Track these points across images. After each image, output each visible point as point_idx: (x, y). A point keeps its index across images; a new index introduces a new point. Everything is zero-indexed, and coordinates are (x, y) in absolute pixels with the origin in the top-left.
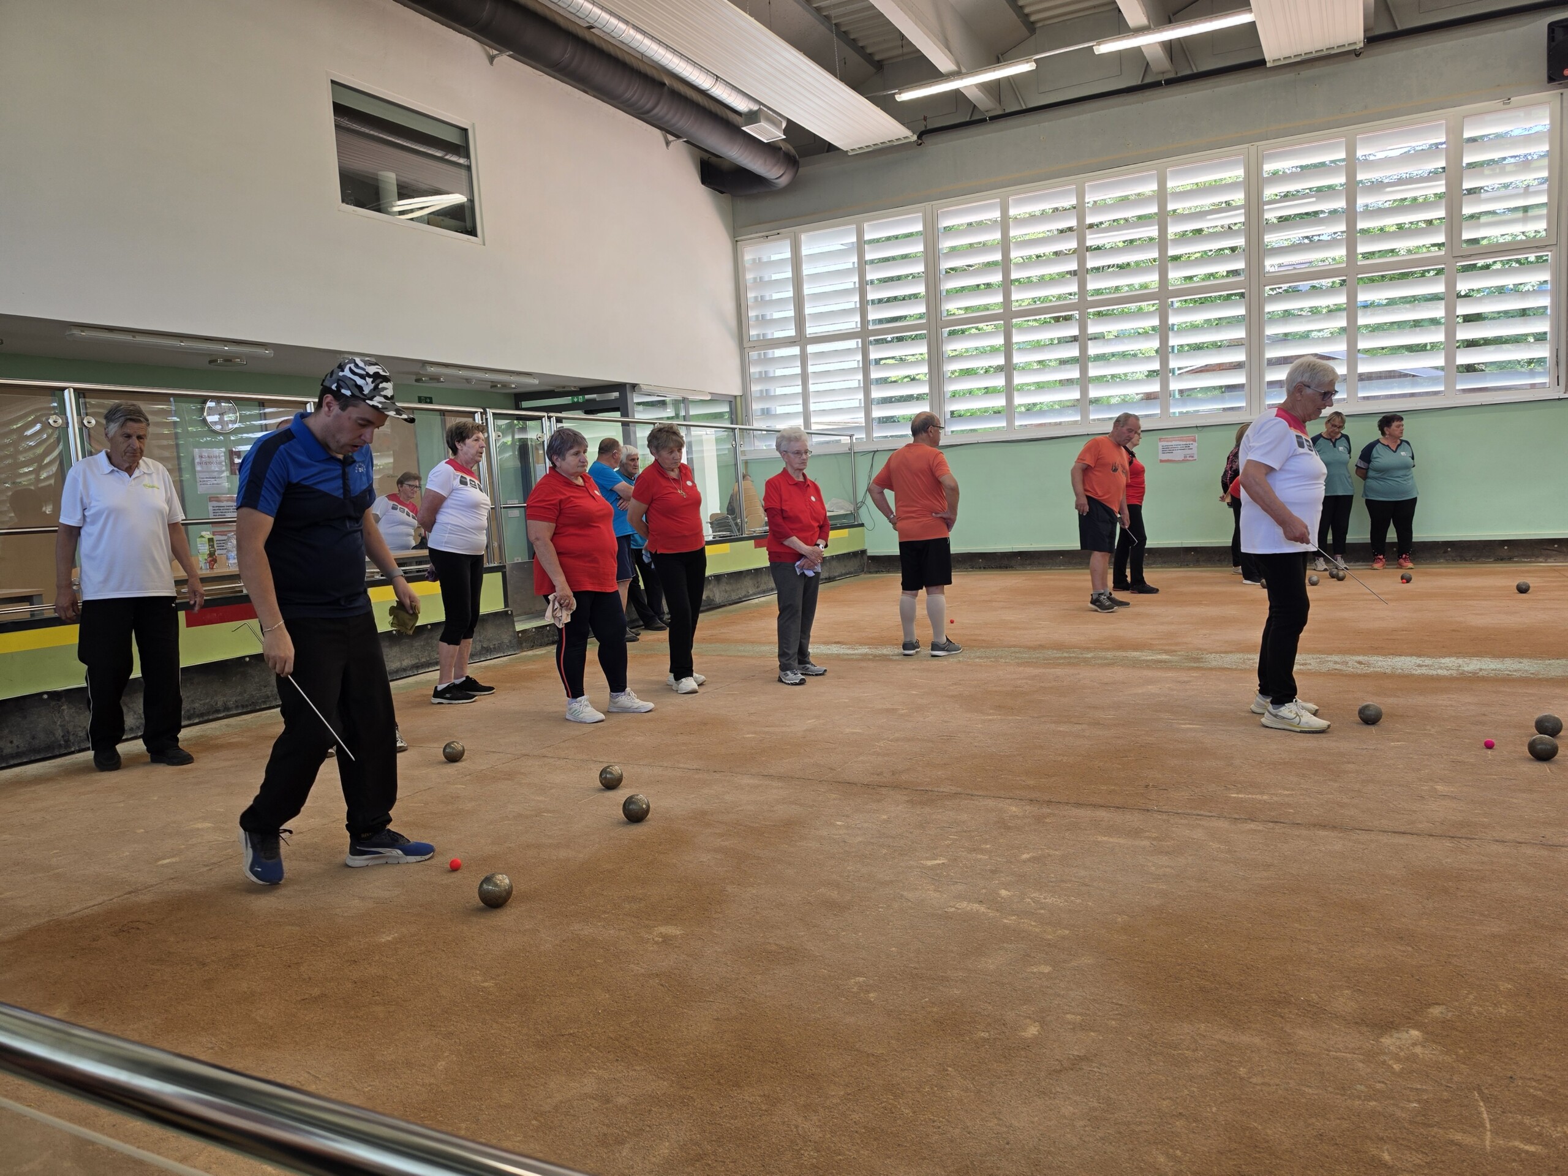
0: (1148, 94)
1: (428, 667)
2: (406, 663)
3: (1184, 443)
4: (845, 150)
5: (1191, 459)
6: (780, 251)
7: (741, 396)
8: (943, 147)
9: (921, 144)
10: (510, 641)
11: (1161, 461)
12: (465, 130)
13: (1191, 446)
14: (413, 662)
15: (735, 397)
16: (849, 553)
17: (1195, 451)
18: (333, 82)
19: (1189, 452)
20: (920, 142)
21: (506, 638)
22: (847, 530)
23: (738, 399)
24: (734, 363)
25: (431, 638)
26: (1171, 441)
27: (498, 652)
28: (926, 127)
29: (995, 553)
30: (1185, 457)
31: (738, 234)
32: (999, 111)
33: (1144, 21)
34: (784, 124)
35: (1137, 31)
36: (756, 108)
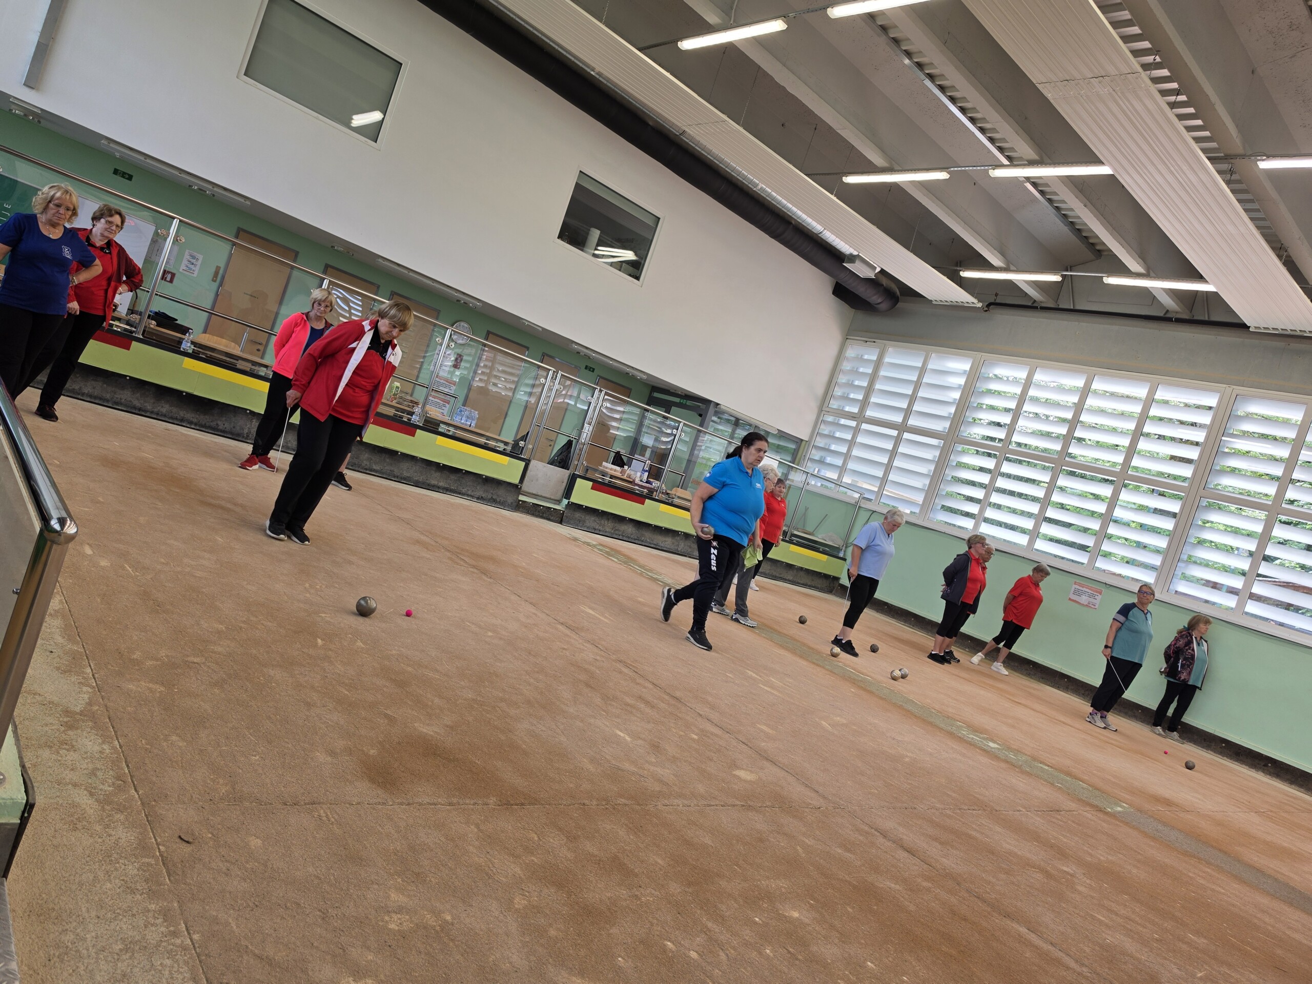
0: (1163, 325)
1: (454, 493)
2: (441, 484)
3: (1092, 592)
4: (930, 299)
5: (1093, 606)
6: (871, 355)
7: (807, 441)
8: (1004, 318)
9: (986, 311)
10: (512, 503)
11: (1070, 599)
12: (659, 219)
13: (1096, 597)
14: (446, 486)
15: (802, 440)
16: (821, 573)
17: (1097, 602)
18: (580, 171)
19: (1094, 601)
20: (986, 309)
21: (510, 499)
22: (827, 556)
23: (804, 443)
24: (812, 417)
25: (463, 478)
26: (1083, 587)
27: (501, 505)
28: (995, 300)
29: (924, 618)
30: (1089, 603)
31: (850, 333)
32: (1051, 305)
33: (1141, 270)
34: (878, 270)
35: (1138, 275)
36: (855, 253)
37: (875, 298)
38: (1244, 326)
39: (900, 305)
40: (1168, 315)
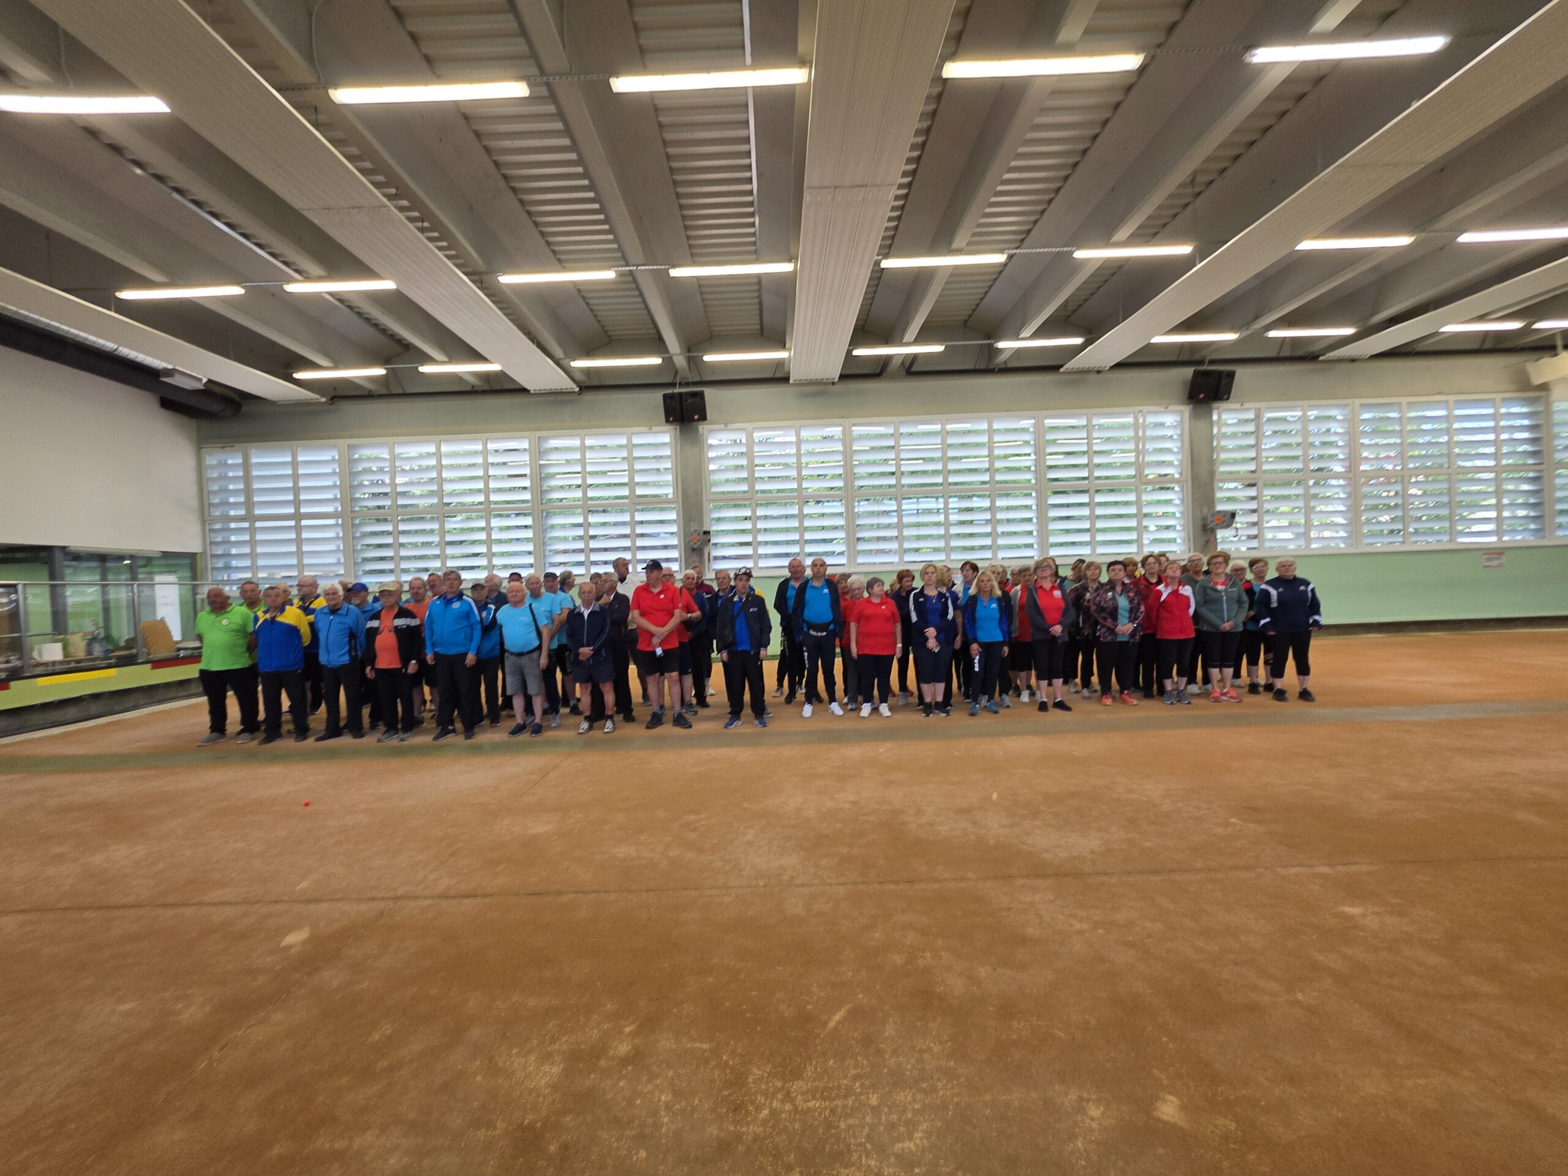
4: (273, 400)
6: (234, 459)
7: (201, 554)
8: (349, 407)
9: (332, 404)
15: (195, 554)
20: (331, 402)
23: (198, 557)
24: (196, 529)
28: (337, 395)
31: (201, 443)
32: (384, 392)
33: (445, 359)
34: (205, 380)
35: (443, 363)
36: (170, 367)
37: (215, 407)
38: (524, 391)
39: (244, 409)
40: (475, 389)
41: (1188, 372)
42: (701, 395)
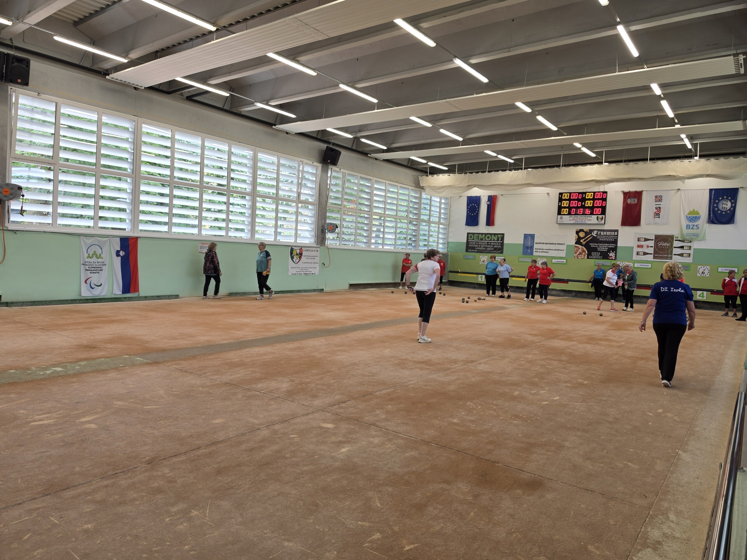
41: (324, 146)
42: (27, 63)
